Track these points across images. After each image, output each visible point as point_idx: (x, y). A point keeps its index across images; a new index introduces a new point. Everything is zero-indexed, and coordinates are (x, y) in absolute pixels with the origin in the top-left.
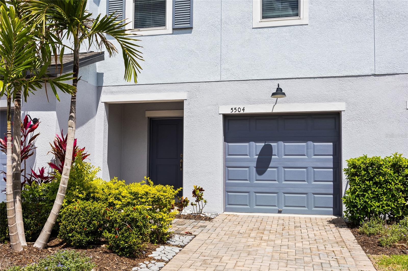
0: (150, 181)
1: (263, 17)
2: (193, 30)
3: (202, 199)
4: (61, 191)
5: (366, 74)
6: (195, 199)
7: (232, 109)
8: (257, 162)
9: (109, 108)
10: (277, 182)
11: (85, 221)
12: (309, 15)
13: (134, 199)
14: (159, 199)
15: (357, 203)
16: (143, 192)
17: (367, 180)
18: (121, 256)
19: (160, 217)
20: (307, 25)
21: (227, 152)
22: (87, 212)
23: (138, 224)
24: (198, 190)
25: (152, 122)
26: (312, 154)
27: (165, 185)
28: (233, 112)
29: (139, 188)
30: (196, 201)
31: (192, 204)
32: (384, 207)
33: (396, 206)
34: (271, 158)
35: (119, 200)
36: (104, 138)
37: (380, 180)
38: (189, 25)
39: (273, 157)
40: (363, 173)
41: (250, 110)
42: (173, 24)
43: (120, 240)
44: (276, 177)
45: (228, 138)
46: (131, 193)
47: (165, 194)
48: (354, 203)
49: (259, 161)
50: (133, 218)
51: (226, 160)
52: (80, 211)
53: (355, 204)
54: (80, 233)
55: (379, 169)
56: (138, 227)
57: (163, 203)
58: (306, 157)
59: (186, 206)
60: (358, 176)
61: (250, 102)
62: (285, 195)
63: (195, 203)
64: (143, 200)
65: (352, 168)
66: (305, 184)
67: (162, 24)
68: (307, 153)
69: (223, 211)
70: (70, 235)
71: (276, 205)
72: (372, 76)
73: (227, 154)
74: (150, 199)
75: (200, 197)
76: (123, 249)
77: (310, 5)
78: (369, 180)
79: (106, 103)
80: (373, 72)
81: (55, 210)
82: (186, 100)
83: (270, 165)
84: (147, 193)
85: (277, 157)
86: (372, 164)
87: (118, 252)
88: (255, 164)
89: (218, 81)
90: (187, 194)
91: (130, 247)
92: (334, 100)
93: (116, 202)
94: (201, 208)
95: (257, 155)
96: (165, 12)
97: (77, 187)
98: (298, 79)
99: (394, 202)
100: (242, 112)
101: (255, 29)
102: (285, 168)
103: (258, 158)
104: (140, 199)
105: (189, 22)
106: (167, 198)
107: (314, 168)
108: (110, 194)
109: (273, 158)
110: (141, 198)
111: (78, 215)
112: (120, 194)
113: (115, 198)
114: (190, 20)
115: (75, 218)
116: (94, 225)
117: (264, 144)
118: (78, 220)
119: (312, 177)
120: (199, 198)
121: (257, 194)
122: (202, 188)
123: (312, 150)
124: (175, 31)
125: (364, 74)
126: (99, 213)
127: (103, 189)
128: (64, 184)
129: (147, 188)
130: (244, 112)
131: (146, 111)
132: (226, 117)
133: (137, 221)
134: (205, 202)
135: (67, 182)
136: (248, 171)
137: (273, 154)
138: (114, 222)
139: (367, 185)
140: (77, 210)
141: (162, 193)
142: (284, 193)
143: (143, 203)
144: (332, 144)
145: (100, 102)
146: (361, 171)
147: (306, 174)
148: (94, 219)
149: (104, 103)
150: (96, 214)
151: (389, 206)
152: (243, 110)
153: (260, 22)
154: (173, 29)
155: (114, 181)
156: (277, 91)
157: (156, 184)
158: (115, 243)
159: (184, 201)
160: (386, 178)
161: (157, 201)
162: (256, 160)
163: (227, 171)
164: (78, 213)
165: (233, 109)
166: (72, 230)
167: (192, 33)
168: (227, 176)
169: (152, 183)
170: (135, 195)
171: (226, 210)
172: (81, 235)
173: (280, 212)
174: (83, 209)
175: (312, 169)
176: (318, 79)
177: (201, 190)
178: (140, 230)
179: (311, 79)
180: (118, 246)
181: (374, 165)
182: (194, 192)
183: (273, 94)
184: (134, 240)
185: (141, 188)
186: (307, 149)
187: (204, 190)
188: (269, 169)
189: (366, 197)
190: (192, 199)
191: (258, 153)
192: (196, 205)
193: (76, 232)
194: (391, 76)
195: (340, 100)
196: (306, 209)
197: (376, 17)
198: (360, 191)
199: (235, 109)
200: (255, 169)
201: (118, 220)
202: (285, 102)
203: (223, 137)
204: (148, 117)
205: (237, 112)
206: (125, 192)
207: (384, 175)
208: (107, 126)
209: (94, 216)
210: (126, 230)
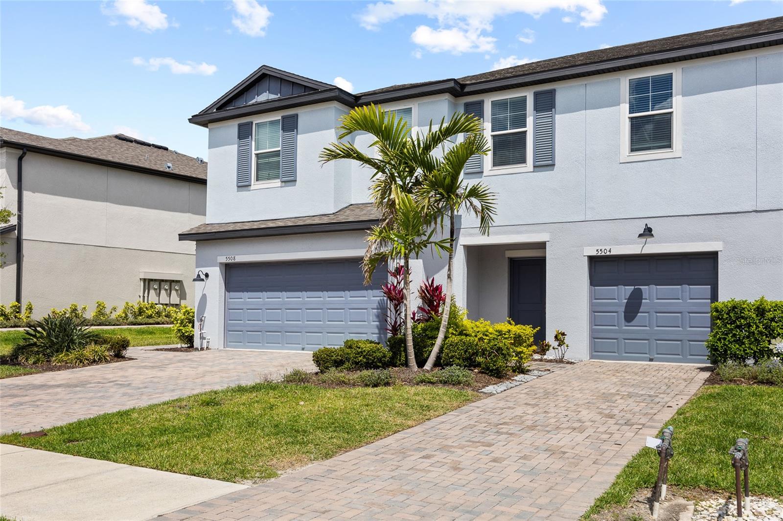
0: (512, 322)
1: (632, 150)
2: (555, 166)
3: (564, 343)
4: (443, 327)
5: (746, 211)
6: (557, 343)
7: (597, 250)
8: (626, 306)
9: (467, 250)
10: (648, 328)
11: (462, 350)
12: (683, 147)
13: (499, 336)
14: (520, 336)
15: (718, 346)
16: (506, 330)
17: (729, 324)
18: (490, 376)
19: (521, 350)
20: (681, 158)
21: (593, 297)
22: (464, 343)
23: (503, 352)
24: (560, 335)
25: (513, 262)
26: (688, 298)
27: (524, 325)
28: (599, 254)
29: (502, 327)
30: (559, 346)
31: (554, 348)
32: (746, 350)
33: (759, 350)
34: (641, 302)
35: (487, 335)
36: (463, 282)
37: (741, 324)
38: (551, 162)
39: (643, 301)
40: (725, 316)
41: (617, 251)
42: (534, 162)
43: (490, 363)
44: (648, 322)
45: (594, 281)
46: (496, 331)
47: (525, 332)
48: (715, 347)
49: (628, 305)
50: (500, 347)
51: (592, 305)
52: (458, 342)
53: (717, 347)
54: (459, 359)
55: (741, 312)
56: (503, 354)
57: (523, 339)
58: (681, 301)
59: (548, 350)
60: (720, 319)
61: (619, 243)
62: (657, 342)
63: (557, 347)
64: (507, 336)
65: (715, 311)
66: (679, 331)
67: (523, 160)
68: (682, 297)
69: (589, 358)
70: (451, 360)
71: (647, 353)
72: (753, 213)
73: (593, 298)
74: (511, 335)
75: (562, 341)
76: (492, 371)
77: (684, 136)
78: (731, 324)
79: (464, 246)
80: (754, 209)
81: (439, 341)
82: (548, 241)
83: (640, 310)
84: (509, 331)
85: (648, 301)
86: (734, 308)
87: (488, 373)
88: (623, 309)
89: (583, 221)
90: (550, 339)
91: (497, 369)
92: (711, 240)
93: (484, 337)
94: (563, 353)
95: (626, 299)
96: (525, 148)
97: (452, 326)
98: (670, 218)
99: (758, 345)
100: (608, 253)
101: (623, 164)
102: (657, 312)
103: (627, 302)
104: (503, 335)
105: (551, 159)
106: (526, 335)
107: (689, 313)
108: (478, 332)
109: (644, 303)
110: (505, 334)
111: (457, 345)
112: (487, 331)
113: (483, 335)
114: (552, 157)
115: (455, 347)
116: (469, 353)
117: (633, 287)
118: (458, 349)
119: (688, 322)
120: (561, 343)
121: (626, 341)
122: (564, 333)
123: (688, 293)
124: (536, 169)
125: (744, 211)
126: (473, 344)
127: (472, 328)
128: (445, 322)
129: (509, 327)
130: (611, 254)
131: (506, 251)
132: (591, 259)
133: (502, 350)
134: (567, 346)
135: (447, 320)
136: (616, 316)
137: (643, 298)
138: (484, 350)
139: (728, 328)
140: (456, 341)
141: (522, 331)
142: (656, 340)
143: (506, 338)
144: (710, 287)
145: (458, 245)
146: (723, 315)
147: (680, 319)
148: (469, 348)
149: (462, 246)
150: (470, 345)
151: (752, 349)
152: (610, 251)
153: (628, 156)
154: (534, 167)
155: (481, 321)
156: (644, 232)
157: (516, 324)
158: (486, 366)
159: (546, 345)
160: (748, 322)
161: (518, 337)
162: (625, 305)
163: (593, 315)
164: (457, 343)
165: (599, 250)
166: (452, 357)
167: (555, 170)
168: (594, 321)
169: (513, 323)
170: (500, 333)
171: (592, 357)
172: (460, 360)
173: (651, 360)
174: (461, 341)
175: (688, 314)
176: (692, 217)
177: (563, 334)
178: (505, 357)
179: (684, 217)
180: (488, 368)
181: (737, 308)
182: (556, 337)
183: (640, 236)
184: (500, 364)
185: (504, 327)
186: (682, 292)
187: (566, 335)
188: (639, 314)
189: (727, 340)
190: (555, 344)
191: (627, 297)
192: (558, 349)
193: (456, 358)
194: (775, 212)
195: (717, 239)
196: (680, 357)
197: (758, 147)
198: (722, 335)
199: (601, 250)
200: (623, 314)
201: (488, 349)
202: (656, 242)
203: (589, 280)
204: (508, 258)
205: (603, 254)
206: (491, 330)
207: (745, 319)
208: (466, 270)
209: (469, 346)
210: (494, 356)
